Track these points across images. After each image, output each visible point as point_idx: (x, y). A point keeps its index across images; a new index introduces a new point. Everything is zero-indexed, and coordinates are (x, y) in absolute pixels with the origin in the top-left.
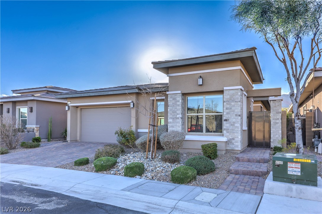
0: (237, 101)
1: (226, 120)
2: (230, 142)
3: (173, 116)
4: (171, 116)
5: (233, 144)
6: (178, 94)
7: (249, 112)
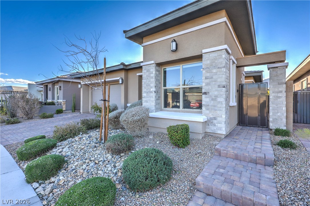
0: (219, 66)
1: (205, 93)
2: (211, 122)
4: (145, 90)
5: (215, 126)
6: (152, 65)
7: (240, 84)
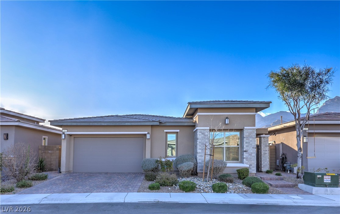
3: (202, 147)
4: (200, 147)
6: (207, 130)
